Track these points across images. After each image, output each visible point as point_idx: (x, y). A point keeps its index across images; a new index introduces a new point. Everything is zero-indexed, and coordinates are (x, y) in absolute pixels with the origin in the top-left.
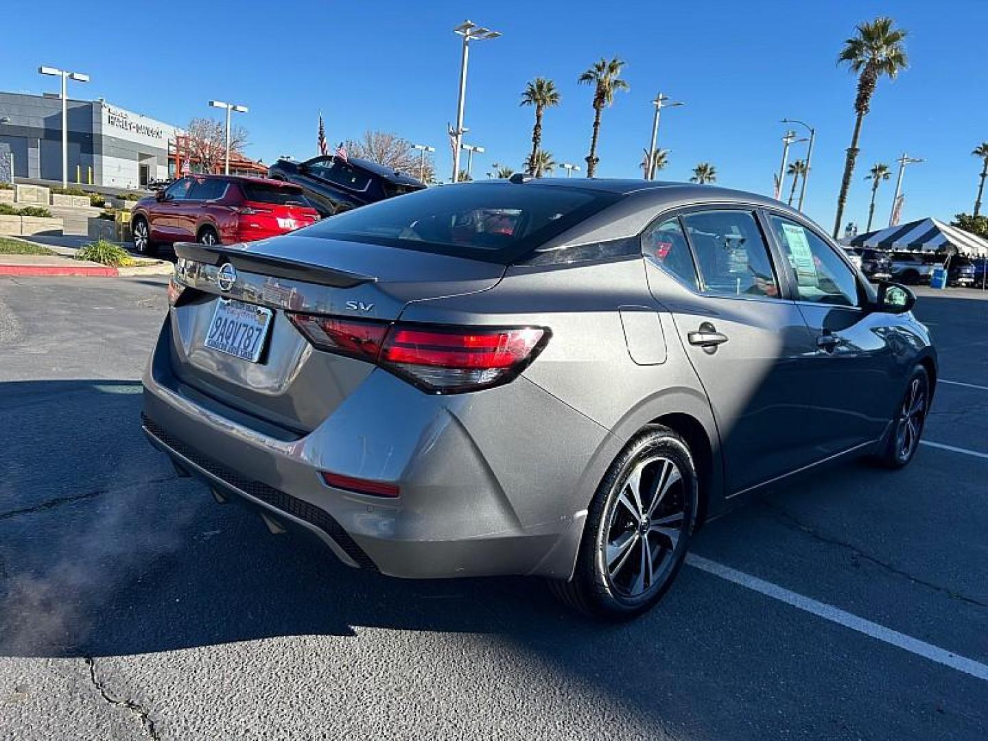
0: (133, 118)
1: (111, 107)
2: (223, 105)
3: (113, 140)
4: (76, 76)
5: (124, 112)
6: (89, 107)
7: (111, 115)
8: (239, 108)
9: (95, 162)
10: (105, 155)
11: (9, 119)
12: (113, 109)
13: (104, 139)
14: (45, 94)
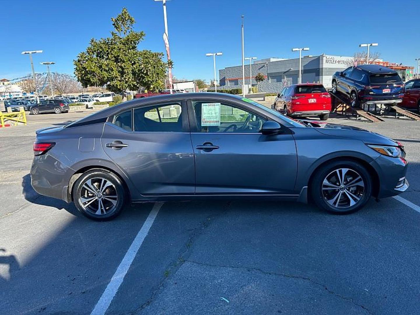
0: (337, 58)
1: (327, 56)
2: (365, 45)
3: (328, 69)
4: (305, 49)
5: (333, 57)
6: (319, 58)
7: (327, 59)
8: (373, 45)
9: (320, 79)
10: (324, 75)
11: (292, 69)
12: (328, 57)
13: (324, 69)
14: (304, 57)
